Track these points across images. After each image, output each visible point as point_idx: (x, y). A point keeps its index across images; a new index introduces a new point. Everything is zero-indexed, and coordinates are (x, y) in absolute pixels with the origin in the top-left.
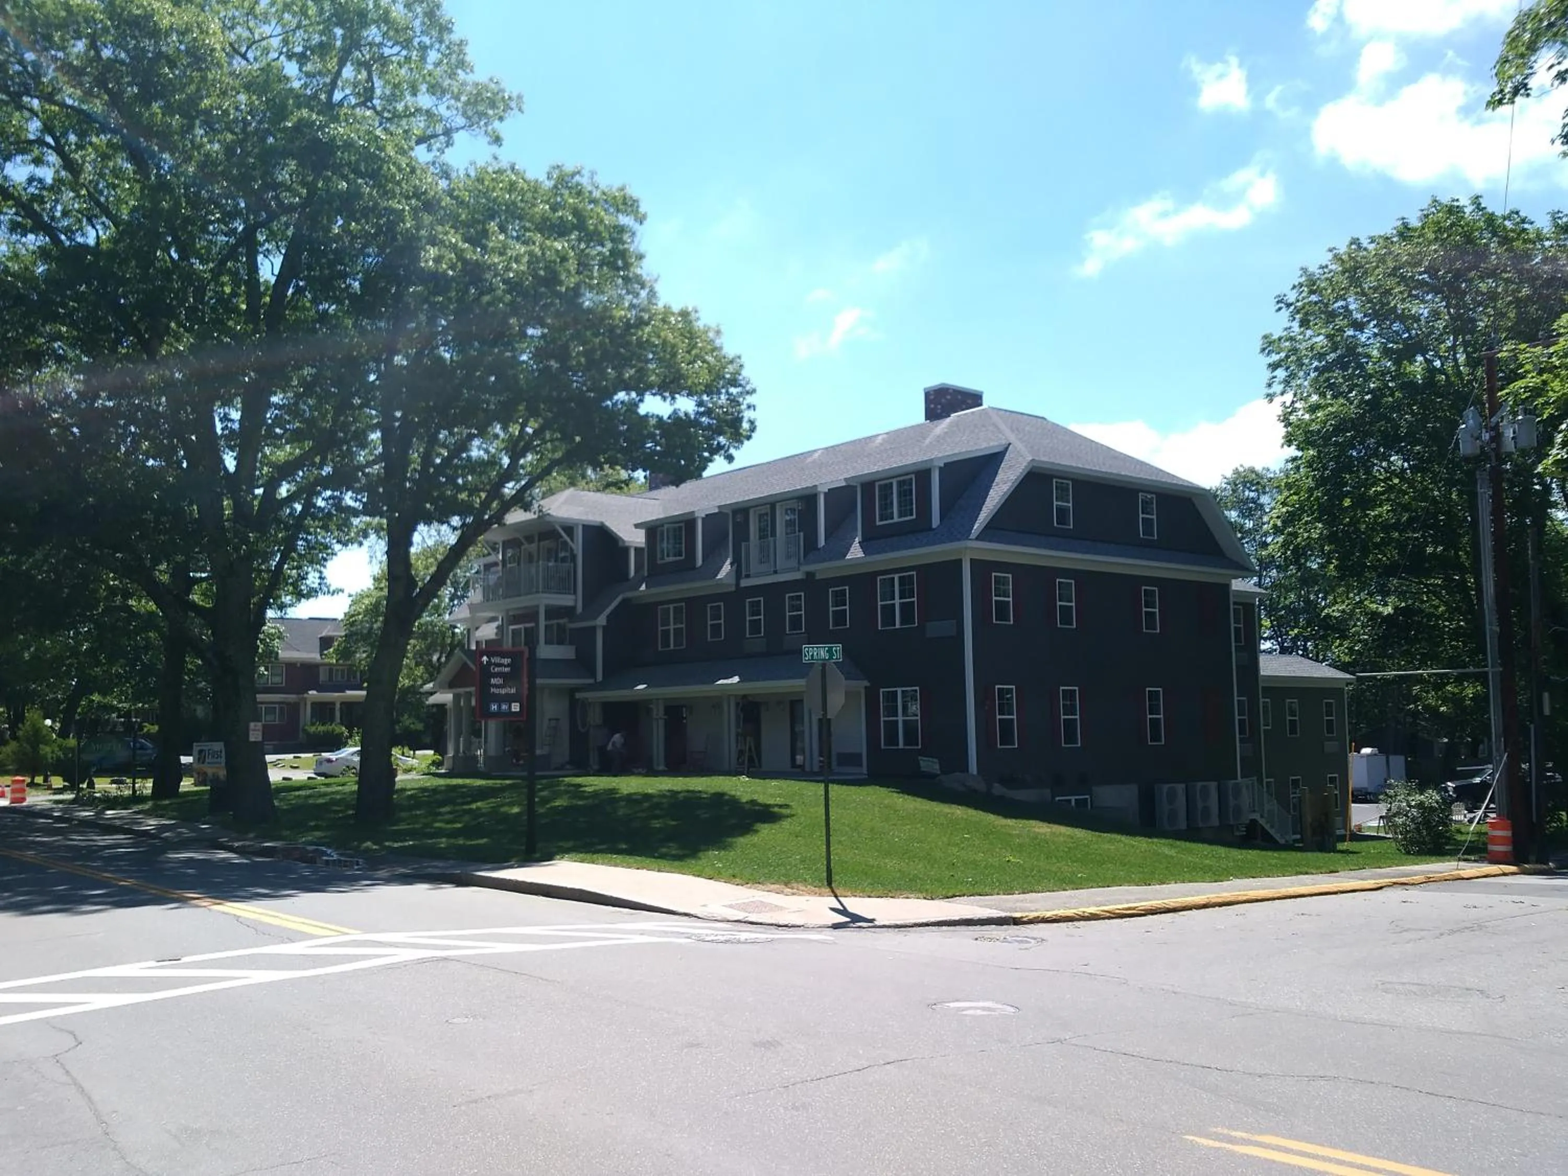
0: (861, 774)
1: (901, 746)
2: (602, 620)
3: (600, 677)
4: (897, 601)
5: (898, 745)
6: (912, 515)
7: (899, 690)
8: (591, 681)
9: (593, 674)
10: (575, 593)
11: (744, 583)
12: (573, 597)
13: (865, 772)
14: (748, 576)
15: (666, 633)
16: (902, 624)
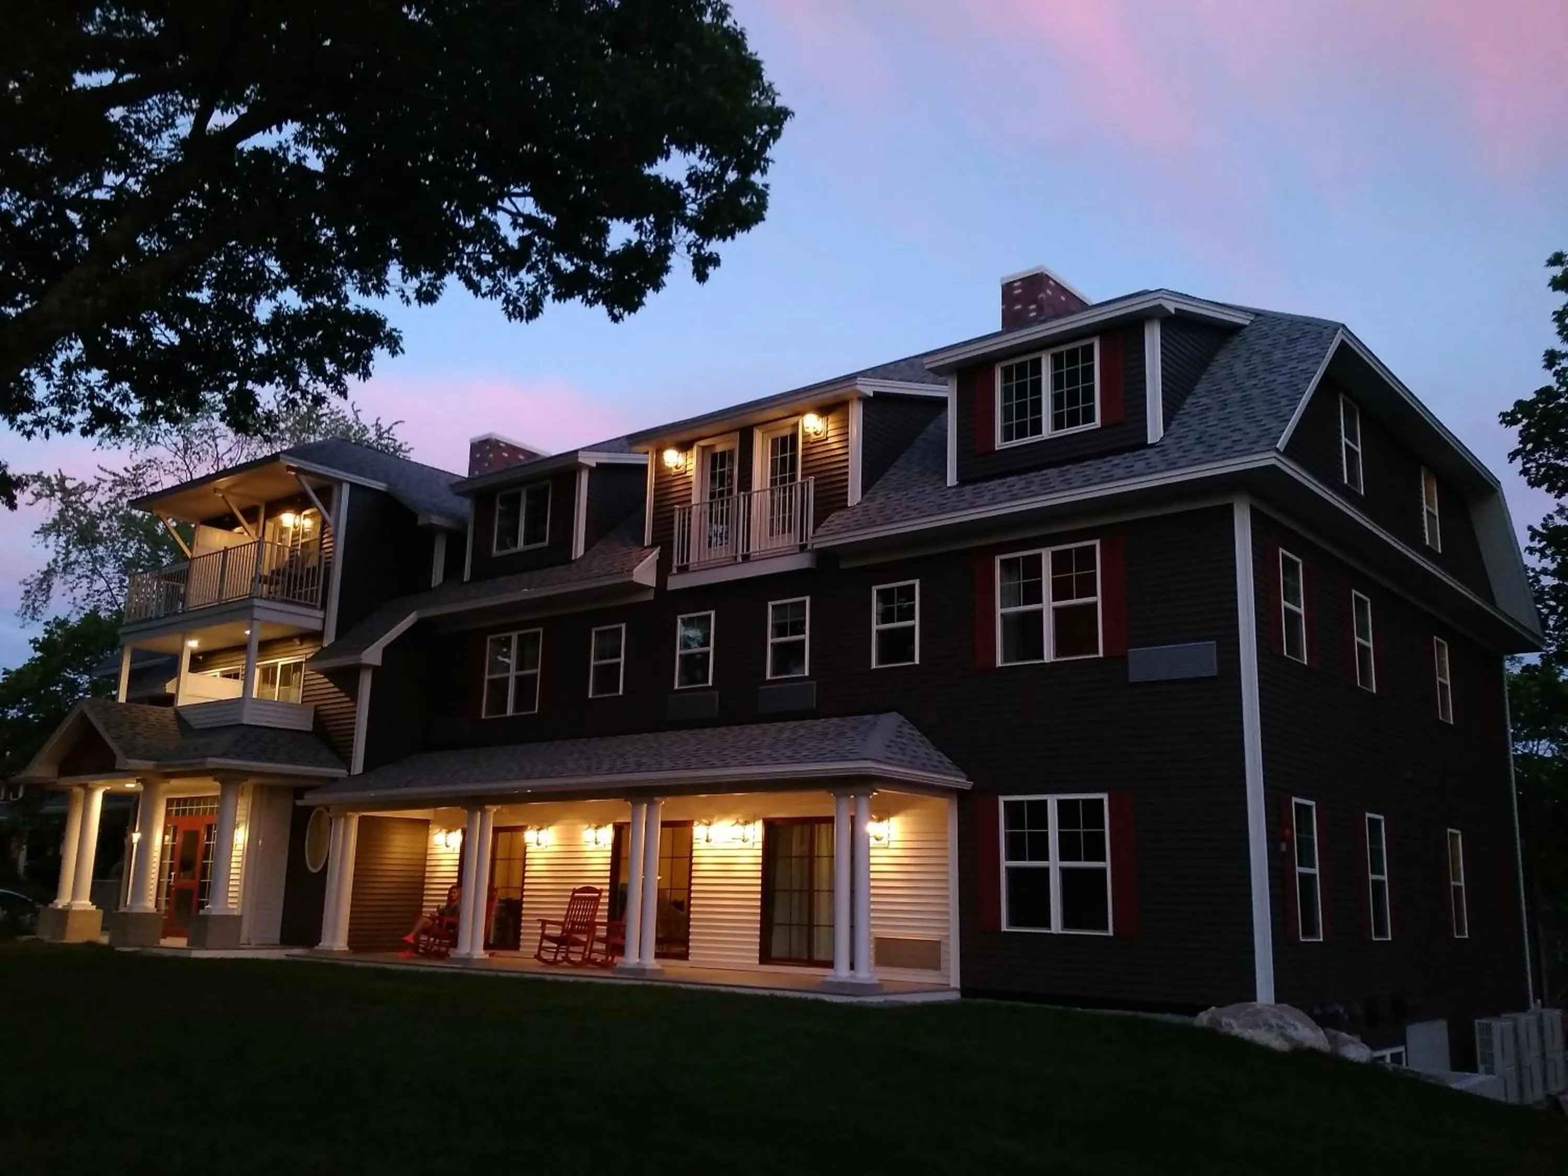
0: (946, 988)
1: (1056, 926)
2: (373, 655)
3: (358, 767)
4: (1048, 605)
5: (1048, 925)
6: (1089, 418)
7: (1052, 801)
8: (341, 772)
9: (347, 762)
10: (324, 606)
11: (675, 583)
12: (320, 614)
13: (955, 982)
14: (683, 569)
15: (500, 687)
16: (1059, 652)
